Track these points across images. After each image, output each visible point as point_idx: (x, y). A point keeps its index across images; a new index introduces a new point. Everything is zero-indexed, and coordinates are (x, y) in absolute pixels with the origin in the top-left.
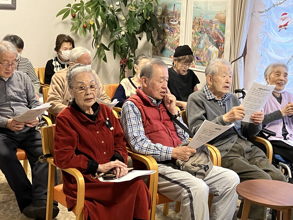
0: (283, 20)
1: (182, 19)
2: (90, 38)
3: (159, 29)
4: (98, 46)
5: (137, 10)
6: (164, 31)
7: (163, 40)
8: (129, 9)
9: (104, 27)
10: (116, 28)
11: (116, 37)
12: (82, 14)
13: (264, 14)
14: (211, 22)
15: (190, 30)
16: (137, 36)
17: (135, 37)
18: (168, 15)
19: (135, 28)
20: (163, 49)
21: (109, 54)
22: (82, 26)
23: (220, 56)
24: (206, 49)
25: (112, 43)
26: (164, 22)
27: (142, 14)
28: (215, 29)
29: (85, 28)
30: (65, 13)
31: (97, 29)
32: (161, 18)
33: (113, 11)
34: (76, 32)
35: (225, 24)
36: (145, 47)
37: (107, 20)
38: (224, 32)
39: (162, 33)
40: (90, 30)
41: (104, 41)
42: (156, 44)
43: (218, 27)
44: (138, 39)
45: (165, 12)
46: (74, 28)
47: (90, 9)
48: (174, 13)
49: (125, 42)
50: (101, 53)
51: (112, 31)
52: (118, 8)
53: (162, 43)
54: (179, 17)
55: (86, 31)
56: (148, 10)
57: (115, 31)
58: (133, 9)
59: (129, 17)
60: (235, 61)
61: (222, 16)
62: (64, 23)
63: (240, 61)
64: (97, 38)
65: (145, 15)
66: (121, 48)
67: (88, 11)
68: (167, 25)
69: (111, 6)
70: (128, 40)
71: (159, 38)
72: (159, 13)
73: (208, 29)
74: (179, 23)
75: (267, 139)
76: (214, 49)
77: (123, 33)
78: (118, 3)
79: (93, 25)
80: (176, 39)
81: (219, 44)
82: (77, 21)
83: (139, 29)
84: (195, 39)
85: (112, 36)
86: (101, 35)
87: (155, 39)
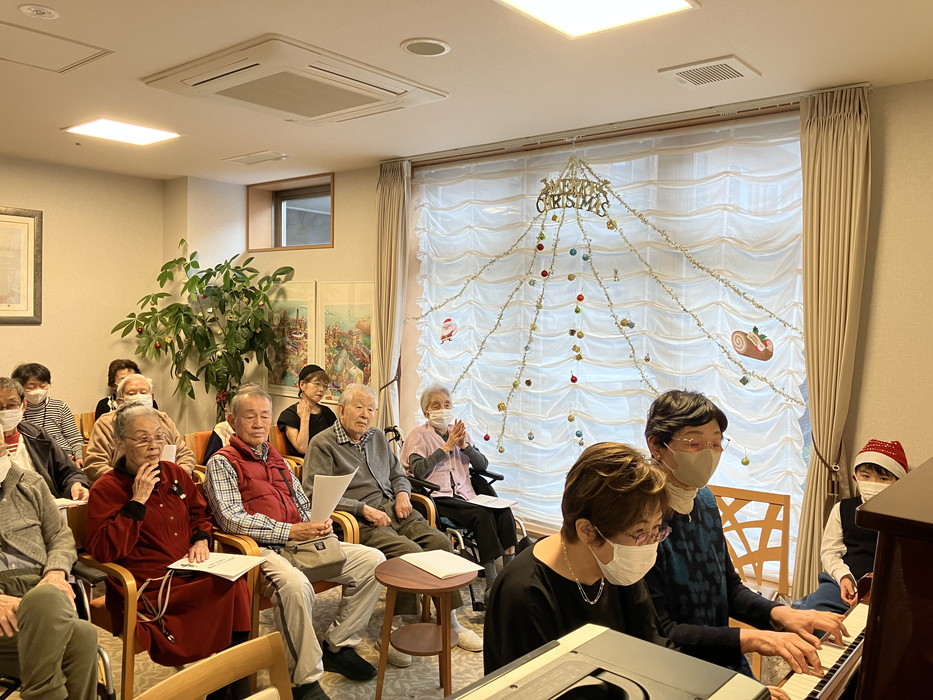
0: (446, 328)
1: (310, 331)
2: (167, 362)
3: (276, 345)
4: (180, 375)
5: (241, 319)
6: (284, 347)
7: (284, 361)
8: (227, 317)
9: (190, 346)
10: (208, 345)
11: (208, 359)
12: (155, 326)
13: (421, 320)
14: (351, 333)
15: (322, 346)
16: (243, 356)
17: (239, 359)
18: (289, 324)
19: (238, 345)
20: (284, 374)
21: (198, 386)
22: (152, 345)
23: (366, 381)
24: (347, 371)
25: (202, 368)
26: (284, 335)
27: (247, 325)
28: (357, 342)
29: (157, 348)
30: (126, 327)
31: (177, 349)
32: (278, 330)
33: (203, 322)
34: (144, 355)
35: (370, 335)
36: (257, 374)
37: (193, 335)
38: (369, 347)
39: (282, 351)
40: (166, 351)
41: (190, 367)
42: (273, 368)
43: (360, 340)
44: (245, 362)
45: (284, 321)
46: (142, 350)
47: (167, 319)
48: (297, 321)
49: (222, 367)
50: (185, 385)
51: (201, 350)
52: (212, 316)
53: (282, 365)
54: (305, 327)
55: (159, 353)
56: (256, 319)
57: (206, 351)
58: (234, 318)
59: (228, 330)
60: (384, 387)
61: (365, 324)
62: (125, 342)
63: (392, 387)
64: (179, 362)
65: (251, 326)
66: (217, 377)
67: (163, 322)
68: (288, 339)
69: (200, 314)
70: (227, 363)
71: (277, 359)
72: (276, 322)
73: (347, 343)
74: (306, 336)
75: (429, 496)
76: (356, 371)
77: (219, 353)
78: (210, 310)
79: (171, 344)
80: (302, 359)
81: (363, 365)
82: (144, 339)
83: (243, 346)
84: (329, 357)
85: (201, 359)
86: (185, 357)
87: (272, 360)
